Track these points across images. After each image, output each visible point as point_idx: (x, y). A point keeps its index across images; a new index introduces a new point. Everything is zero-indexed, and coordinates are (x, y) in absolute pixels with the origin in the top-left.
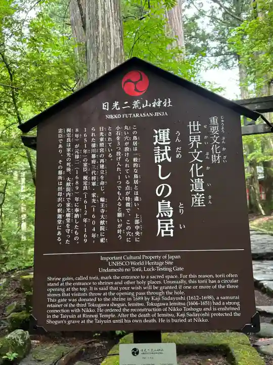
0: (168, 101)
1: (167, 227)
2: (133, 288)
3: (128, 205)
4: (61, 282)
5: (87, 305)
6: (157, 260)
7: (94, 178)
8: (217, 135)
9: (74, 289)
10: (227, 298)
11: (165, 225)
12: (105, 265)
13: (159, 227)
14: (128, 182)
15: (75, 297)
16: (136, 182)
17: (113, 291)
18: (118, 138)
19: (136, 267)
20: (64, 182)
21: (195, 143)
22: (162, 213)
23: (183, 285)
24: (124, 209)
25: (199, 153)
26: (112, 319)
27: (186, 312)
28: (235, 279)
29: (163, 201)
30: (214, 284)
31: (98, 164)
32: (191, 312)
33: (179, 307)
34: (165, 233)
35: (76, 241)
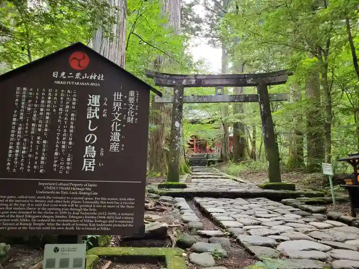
0: (101, 76)
1: (90, 164)
2: (60, 205)
3: (63, 147)
4: (6, 199)
5: (25, 216)
6: (80, 187)
7: (40, 126)
8: (133, 104)
9: (15, 204)
10: (126, 214)
11: (88, 163)
12: (41, 188)
13: (85, 164)
14: (65, 131)
15: (15, 211)
16: (71, 131)
17: (45, 207)
18: (62, 98)
19: (65, 191)
20: (17, 127)
21: (117, 107)
22: (88, 154)
23: (96, 204)
24: (60, 149)
25: (119, 114)
26: (42, 226)
27: (96, 223)
28: (132, 201)
29: (90, 146)
30: (118, 205)
31: (45, 115)
32: (99, 223)
33: (92, 219)
34: (88, 168)
35: (21, 170)
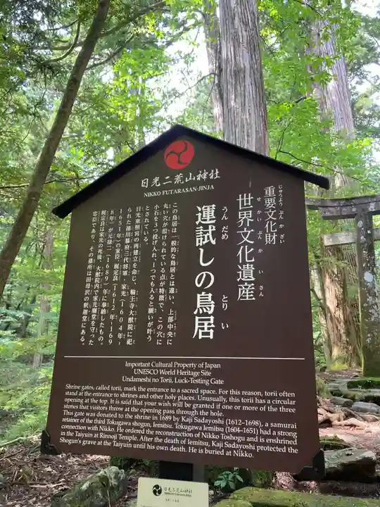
0: (215, 172)
1: (206, 326)
2: (160, 404)
3: (161, 298)
4: (80, 391)
5: (106, 422)
6: (191, 369)
7: (126, 266)
8: (273, 209)
9: (93, 401)
10: (280, 425)
11: (203, 324)
12: (130, 372)
13: (197, 326)
14: (163, 270)
15: (93, 411)
16: (173, 270)
17: (136, 407)
18: (156, 219)
19: (166, 377)
20: (94, 271)
21: (245, 220)
22: (201, 308)
23: (222, 403)
24: (156, 301)
25: (249, 232)
26: (133, 442)
27: (224, 441)
28: (291, 399)
29: (203, 294)
30: (262, 405)
31: (132, 250)
32: (231, 442)
33: (216, 433)
34: (203, 334)
35: (100, 342)
